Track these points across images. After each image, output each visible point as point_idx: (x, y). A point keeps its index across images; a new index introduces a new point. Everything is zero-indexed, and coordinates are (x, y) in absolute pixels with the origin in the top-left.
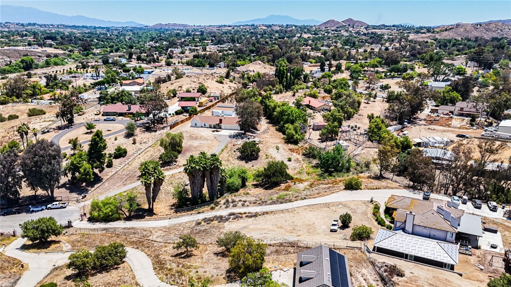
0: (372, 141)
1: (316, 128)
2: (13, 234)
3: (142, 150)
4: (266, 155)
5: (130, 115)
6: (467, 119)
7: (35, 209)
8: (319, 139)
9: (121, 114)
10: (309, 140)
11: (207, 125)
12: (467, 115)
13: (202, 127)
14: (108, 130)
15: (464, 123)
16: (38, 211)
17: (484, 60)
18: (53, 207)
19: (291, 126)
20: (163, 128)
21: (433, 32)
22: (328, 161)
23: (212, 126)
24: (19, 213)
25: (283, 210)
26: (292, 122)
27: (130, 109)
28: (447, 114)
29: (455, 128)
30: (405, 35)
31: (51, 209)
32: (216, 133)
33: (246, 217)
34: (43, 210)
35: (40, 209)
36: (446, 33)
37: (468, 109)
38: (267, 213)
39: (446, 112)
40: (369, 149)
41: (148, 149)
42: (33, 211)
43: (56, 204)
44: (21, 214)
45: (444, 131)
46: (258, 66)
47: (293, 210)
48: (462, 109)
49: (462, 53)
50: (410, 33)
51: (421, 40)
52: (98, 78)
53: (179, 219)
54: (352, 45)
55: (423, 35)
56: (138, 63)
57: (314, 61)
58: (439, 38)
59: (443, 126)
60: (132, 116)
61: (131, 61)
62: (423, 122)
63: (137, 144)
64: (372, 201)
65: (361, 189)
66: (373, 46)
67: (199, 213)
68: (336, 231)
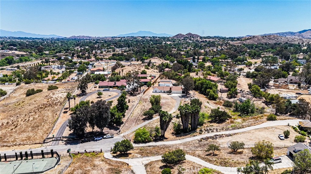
0: (256, 98)
1: (222, 91)
2: (100, 151)
3: (135, 106)
4: (205, 106)
5: (116, 87)
6: (296, 85)
7: (97, 139)
8: (227, 97)
9: (111, 87)
10: (221, 98)
11: (163, 91)
12: (296, 83)
13: (159, 92)
14: (109, 96)
15: (295, 87)
16: (99, 140)
17: (284, 55)
18: (107, 137)
19: (211, 91)
20: (139, 94)
21: (241, 40)
22: (244, 107)
23: (166, 92)
24: (89, 141)
25: (243, 132)
26: (211, 88)
27: (115, 84)
28: (284, 83)
29: (292, 90)
30: (226, 42)
31: (106, 138)
32: (170, 95)
33: (226, 136)
34: (101, 139)
35: (100, 138)
36: (248, 41)
37: (295, 80)
38: (236, 134)
39: (283, 82)
40: (256, 101)
41: (137, 105)
42: (96, 140)
43: (109, 136)
44: (90, 142)
45: (287, 92)
46: (156, 60)
47: (249, 132)
48: (291, 80)
49: (264, 52)
50: (228, 41)
51: (237, 45)
52: (62, 68)
53: (185, 140)
54: (200, 47)
55: (236, 42)
56: (78, 59)
57: (185, 57)
58: (245, 43)
59: (285, 89)
60: (117, 88)
61: (74, 58)
62: (273, 87)
63: (131, 103)
64: (288, 125)
65: (277, 120)
66: (211, 48)
67: (194, 136)
68: (284, 140)
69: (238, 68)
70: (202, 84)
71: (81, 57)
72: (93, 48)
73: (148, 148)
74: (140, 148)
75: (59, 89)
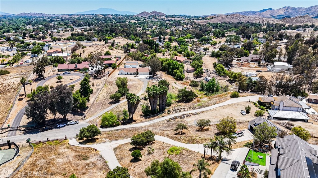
0: (220, 76)
1: (189, 72)
2: (65, 138)
3: (100, 90)
4: (172, 87)
5: (77, 70)
6: (256, 63)
7: (60, 126)
8: (193, 77)
9: (72, 70)
10: (188, 78)
11: (129, 73)
12: (256, 61)
13: (126, 74)
14: (71, 80)
15: (256, 65)
16: (63, 127)
17: (246, 34)
18: (71, 123)
19: (178, 71)
20: (104, 76)
21: (206, 19)
22: (210, 86)
23: (133, 74)
24: (52, 129)
25: (209, 110)
26: (178, 69)
28: (246, 61)
29: (253, 68)
30: (192, 21)
31: (70, 125)
32: (137, 77)
33: (193, 115)
34: (65, 126)
35: (64, 125)
36: (213, 20)
37: (256, 58)
38: (202, 112)
39: (245, 60)
40: (221, 80)
41: (102, 89)
42: (60, 128)
43: (73, 122)
44: (53, 130)
45: (249, 70)
46: (120, 40)
47: (214, 110)
48: (252, 58)
49: (228, 31)
50: (194, 19)
51: (202, 24)
52: (12, 50)
53: (153, 121)
54: (165, 27)
55: (201, 21)
56: (31, 40)
57: (151, 36)
58: (210, 22)
59: (247, 67)
60: (79, 70)
61: (25, 39)
62: (236, 66)
63: (95, 86)
64: (249, 101)
65: (239, 97)
66: (177, 27)
67: (163, 117)
68: (245, 115)
69: (203, 47)
70: (169, 64)
71: (34, 38)
72: (47, 27)
73: (116, 132)
74: (108, 132)
75: (10, 74)
